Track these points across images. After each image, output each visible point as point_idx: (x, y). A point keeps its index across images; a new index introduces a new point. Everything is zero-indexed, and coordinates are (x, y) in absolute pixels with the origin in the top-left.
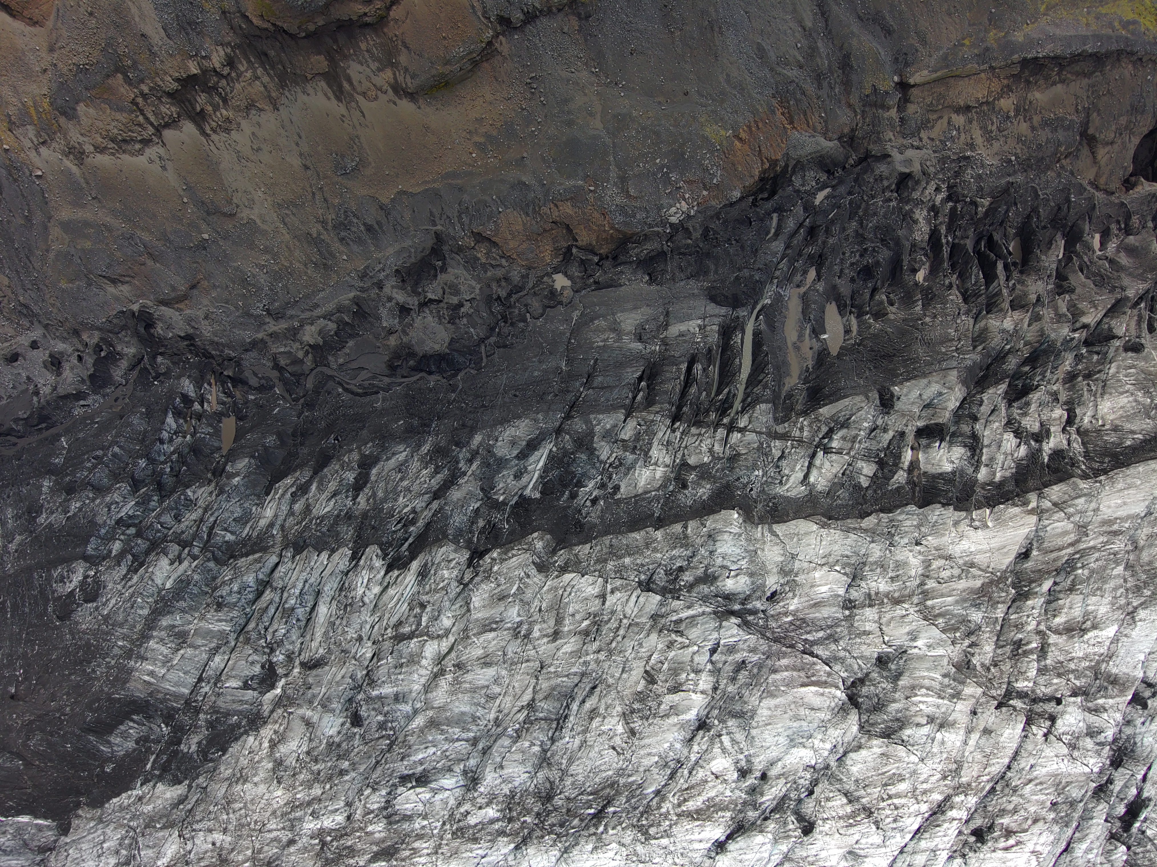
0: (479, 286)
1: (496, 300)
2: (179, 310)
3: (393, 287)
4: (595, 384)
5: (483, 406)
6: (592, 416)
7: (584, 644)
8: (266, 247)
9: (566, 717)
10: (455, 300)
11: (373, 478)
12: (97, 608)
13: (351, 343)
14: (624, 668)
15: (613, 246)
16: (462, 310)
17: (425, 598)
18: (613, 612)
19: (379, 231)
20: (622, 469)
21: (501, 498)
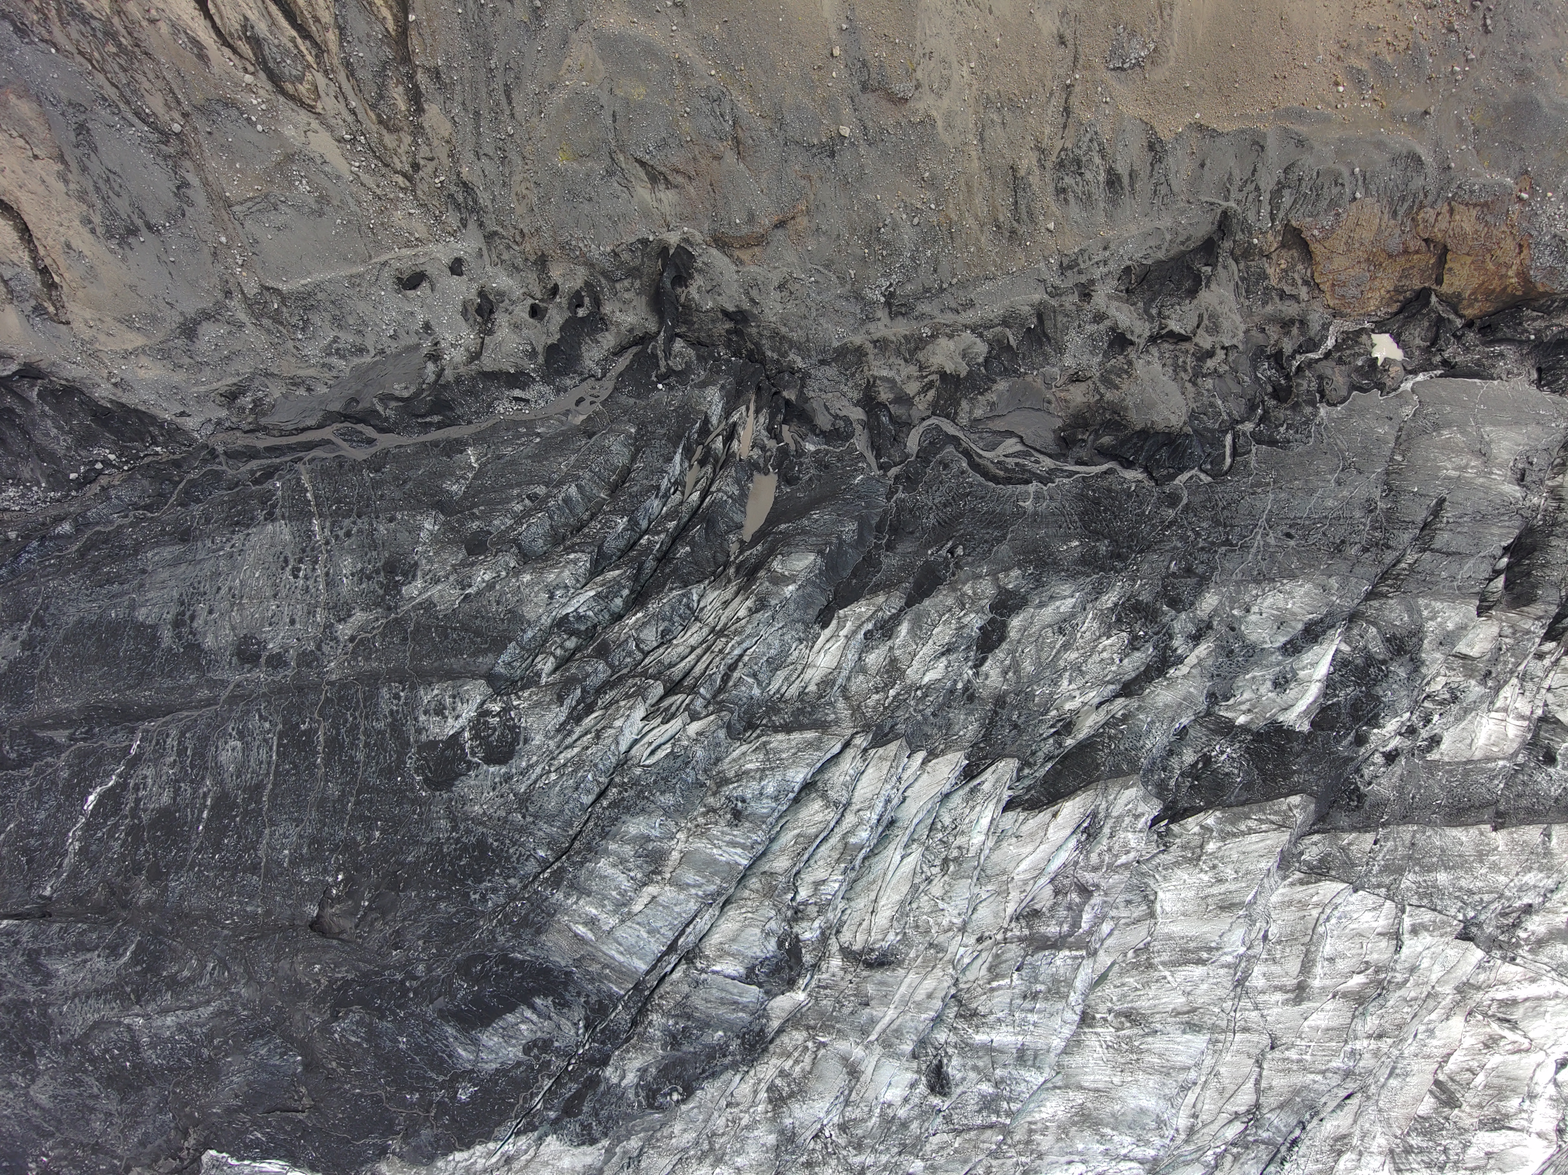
0: (1243, 327)
1: (1268, 358)
2: (739, 262)
3: (1109, 297)
4: (1437, 545)
5: (1227, 543)
6: (1421, 601)
7: (1354, 1017)
8: (933, 177)
9: (1295, 1142)
10: (1206, 344)
11: (1013, 634)
12: (508, 778)
13: (1002, 385)
14: (1394, 1068)
15: (1489, 307)
16: (1210, 363)
17: (1089, 877)
18: (1413, 970)
19: (1127, 188)
20: (1455, 708)
21: (1241, 720)
